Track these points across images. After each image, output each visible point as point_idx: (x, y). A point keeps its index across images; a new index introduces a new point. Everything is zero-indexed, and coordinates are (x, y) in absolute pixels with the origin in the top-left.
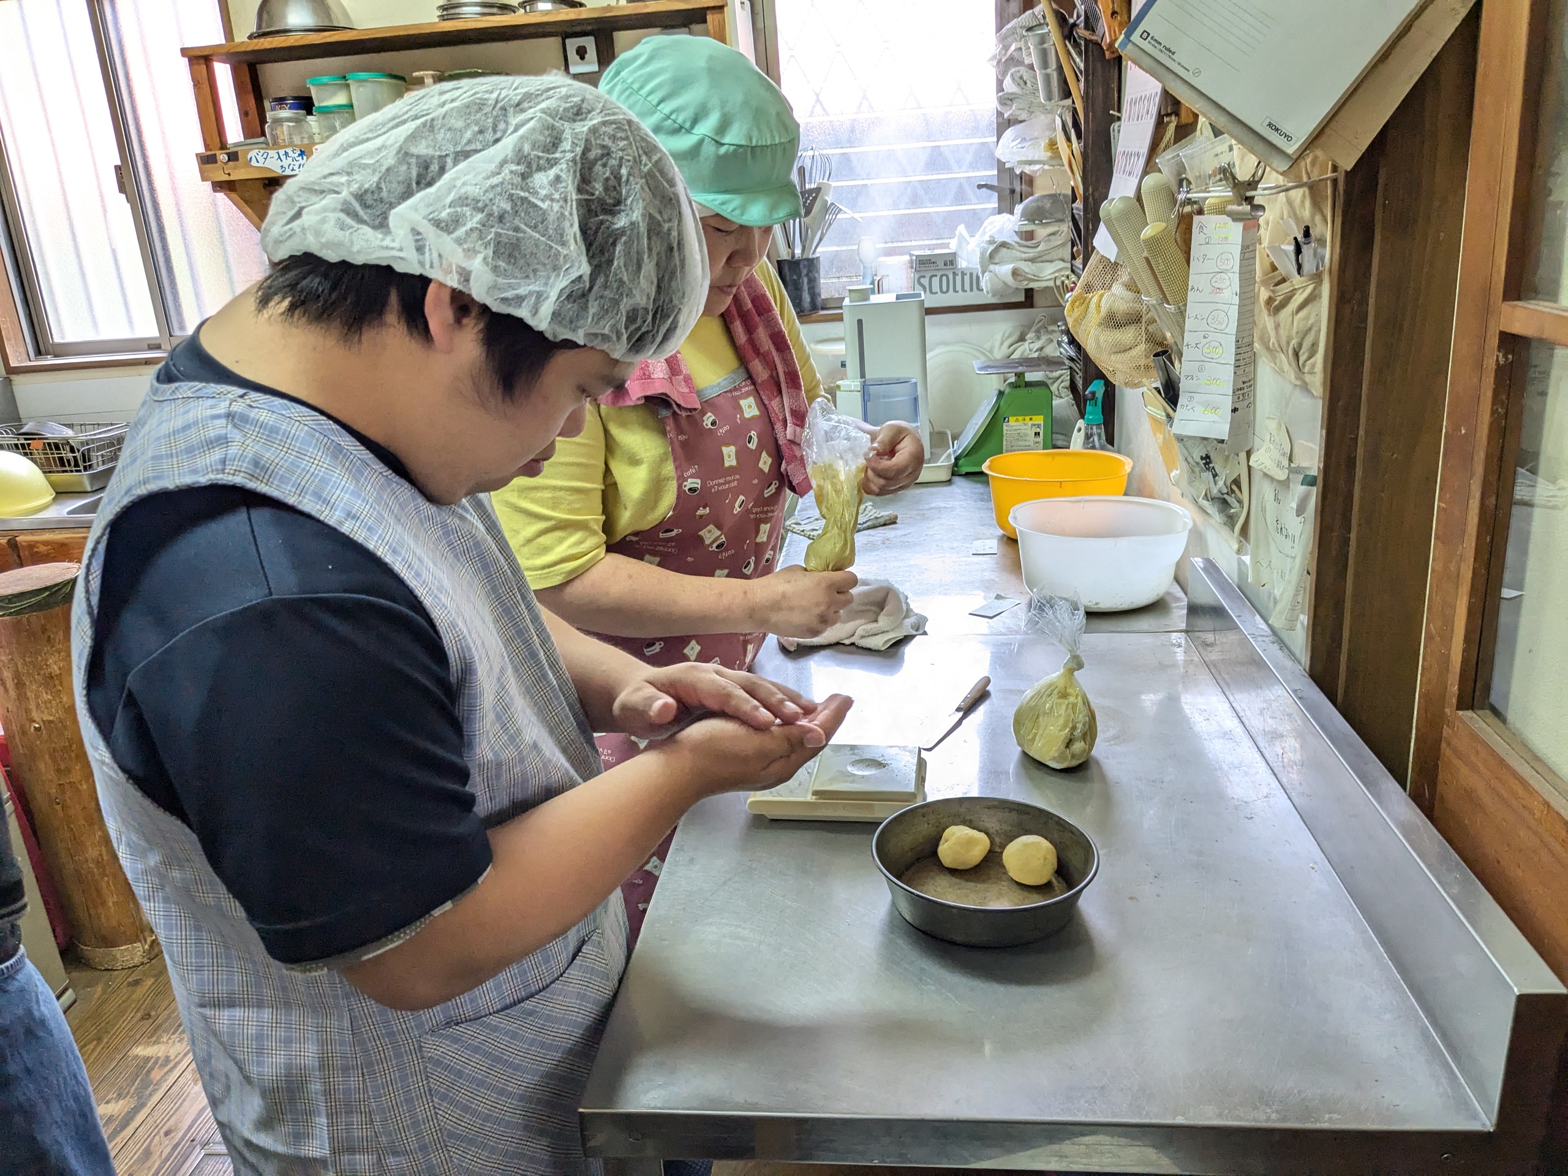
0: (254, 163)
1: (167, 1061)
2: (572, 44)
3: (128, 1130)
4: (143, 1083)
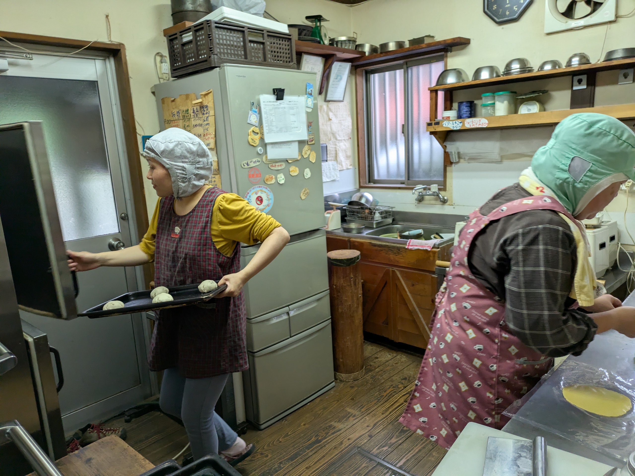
0: (444, 125)
1: (354, 416)
2: (576, 78)
3: (338, 433)
4: (346, 420)
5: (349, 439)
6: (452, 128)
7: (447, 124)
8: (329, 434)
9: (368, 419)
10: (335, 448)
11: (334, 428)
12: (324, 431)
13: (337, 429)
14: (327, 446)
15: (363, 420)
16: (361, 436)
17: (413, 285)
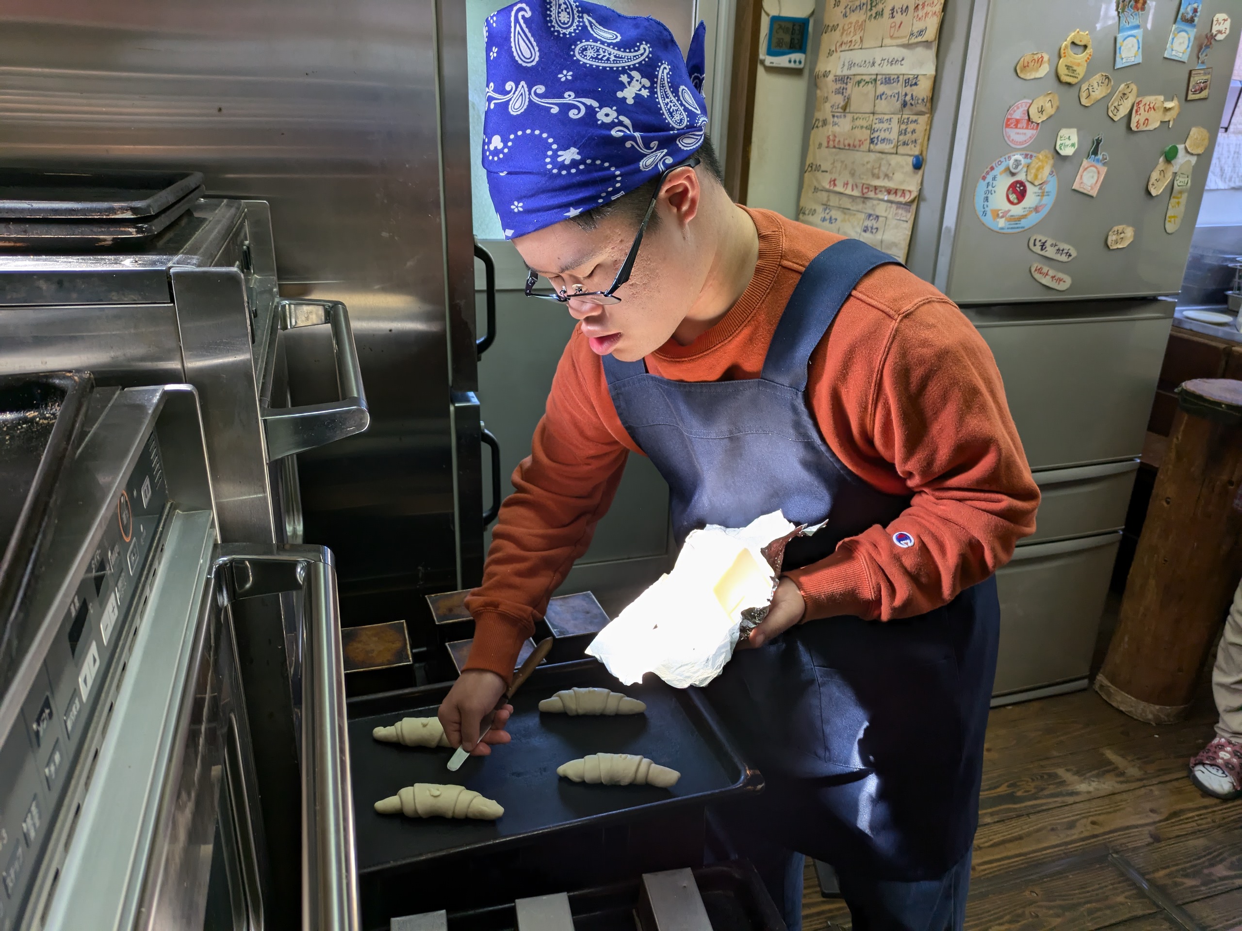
1: (1122, 774)
3: (1070, 800)
4: (1098, 776)
5: (1093, 823)
8: (1046, 792)
9: (1157, 793)
10: (1053, 830)
11: (1063, 783)
12: (1033, 780)
13: (1070, 788)
14: (1033, 817)
15: (1143, 791)
16: (1128, 828)
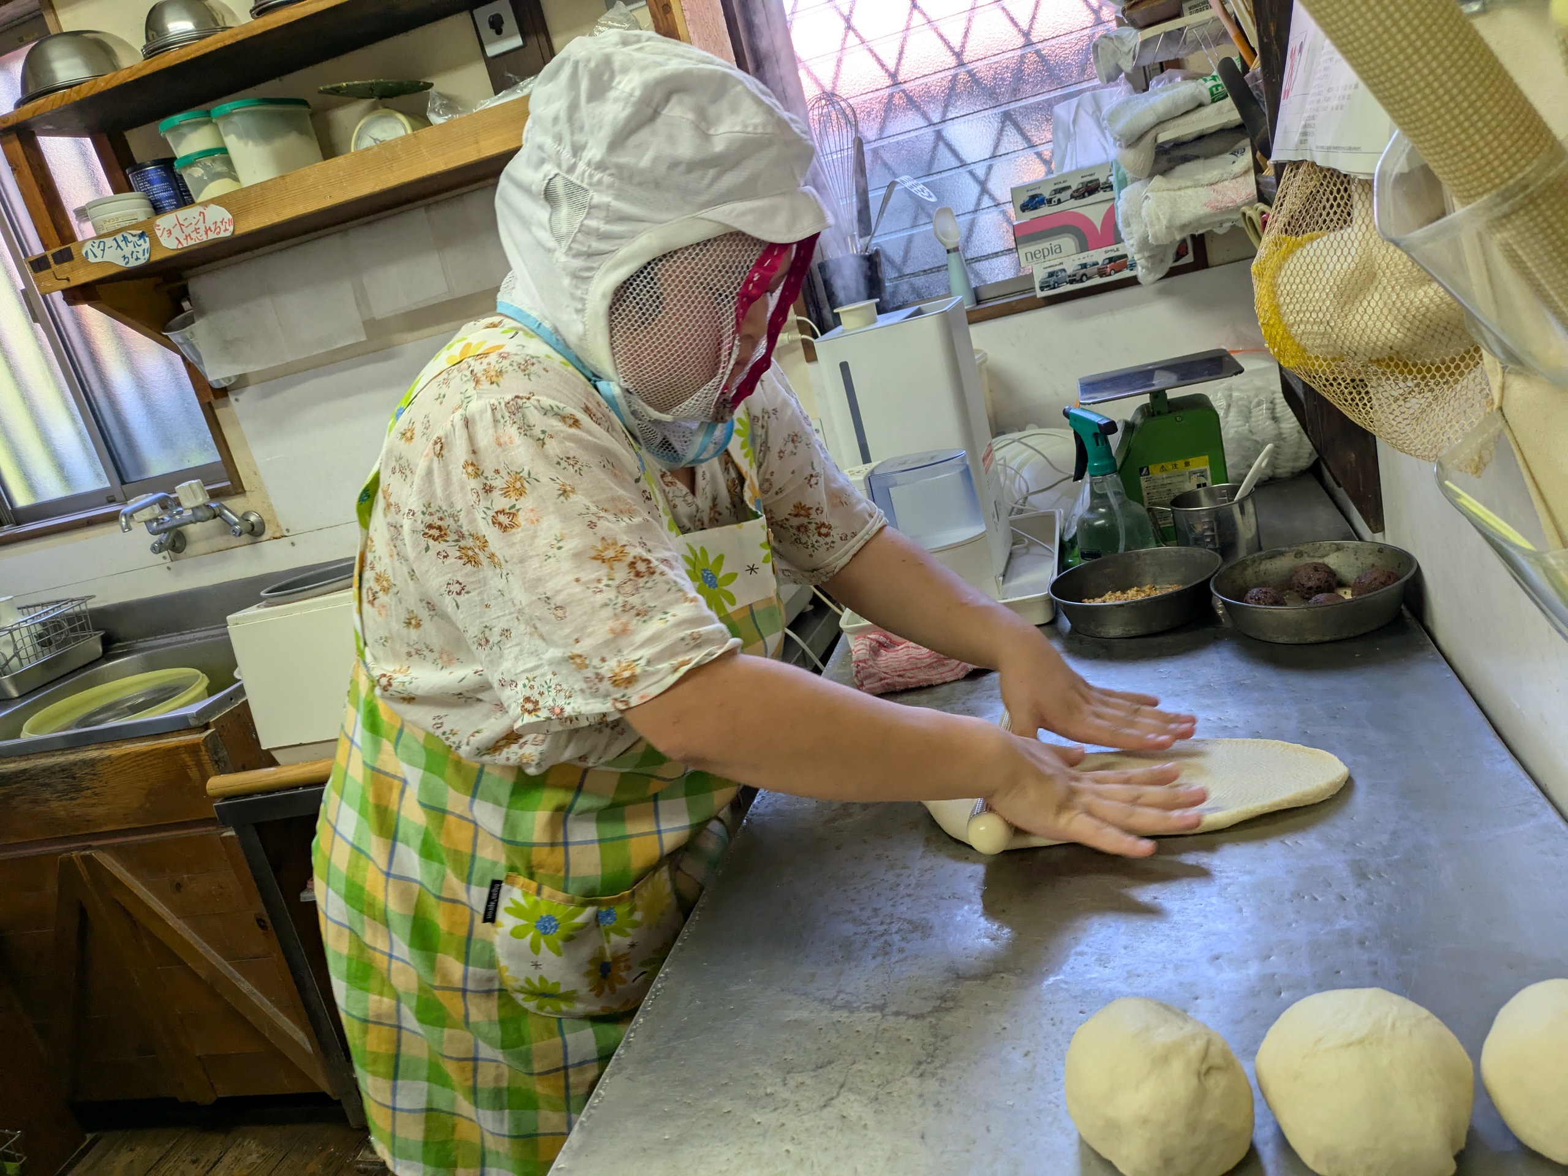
0: (92, 259)
2: (484, 13)
6: (122, 263)
7: (99, 252)
17: (178, 887)
